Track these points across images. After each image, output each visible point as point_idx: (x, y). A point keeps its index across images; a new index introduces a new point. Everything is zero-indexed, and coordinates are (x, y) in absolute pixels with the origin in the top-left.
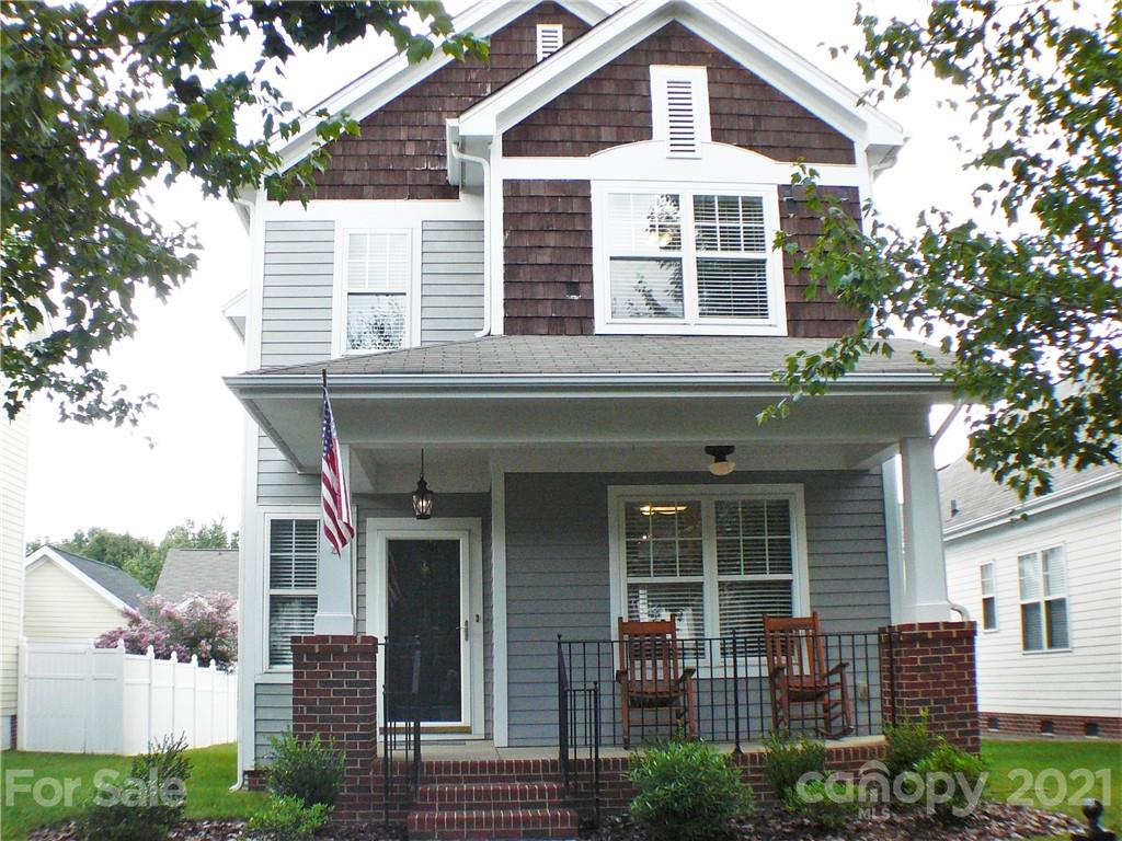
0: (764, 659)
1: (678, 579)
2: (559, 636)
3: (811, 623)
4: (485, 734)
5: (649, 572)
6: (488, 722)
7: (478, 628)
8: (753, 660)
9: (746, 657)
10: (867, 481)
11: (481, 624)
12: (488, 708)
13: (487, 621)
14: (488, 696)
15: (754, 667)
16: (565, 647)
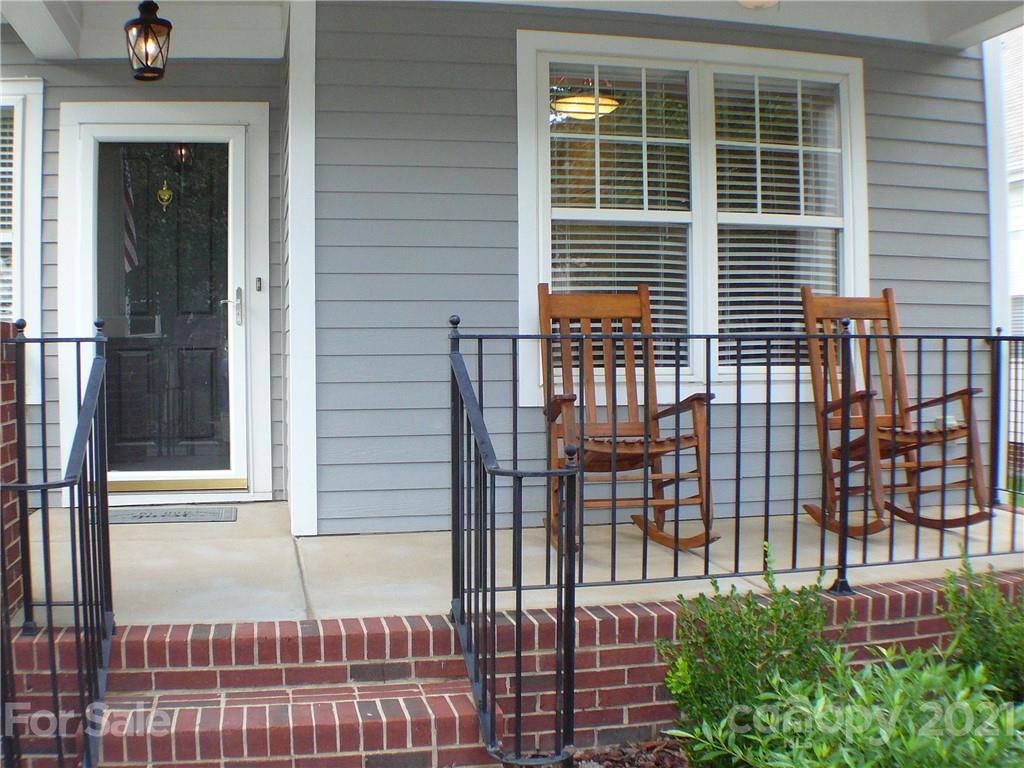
0: (805, 370)
1: (645, 216)
2: (455, 323)
3: (883, 307)
4: (274, 492)
5: (593, 200)
6: (279, 469)
7: (261, 302)
8: (783, 373)
9: (768, 365)
10: (958, 68)
11: (265, 294)
12: (278, 446)
13: (277, 288)
14: (278, 424)
15: (785, 383)
16: (468, 347)
